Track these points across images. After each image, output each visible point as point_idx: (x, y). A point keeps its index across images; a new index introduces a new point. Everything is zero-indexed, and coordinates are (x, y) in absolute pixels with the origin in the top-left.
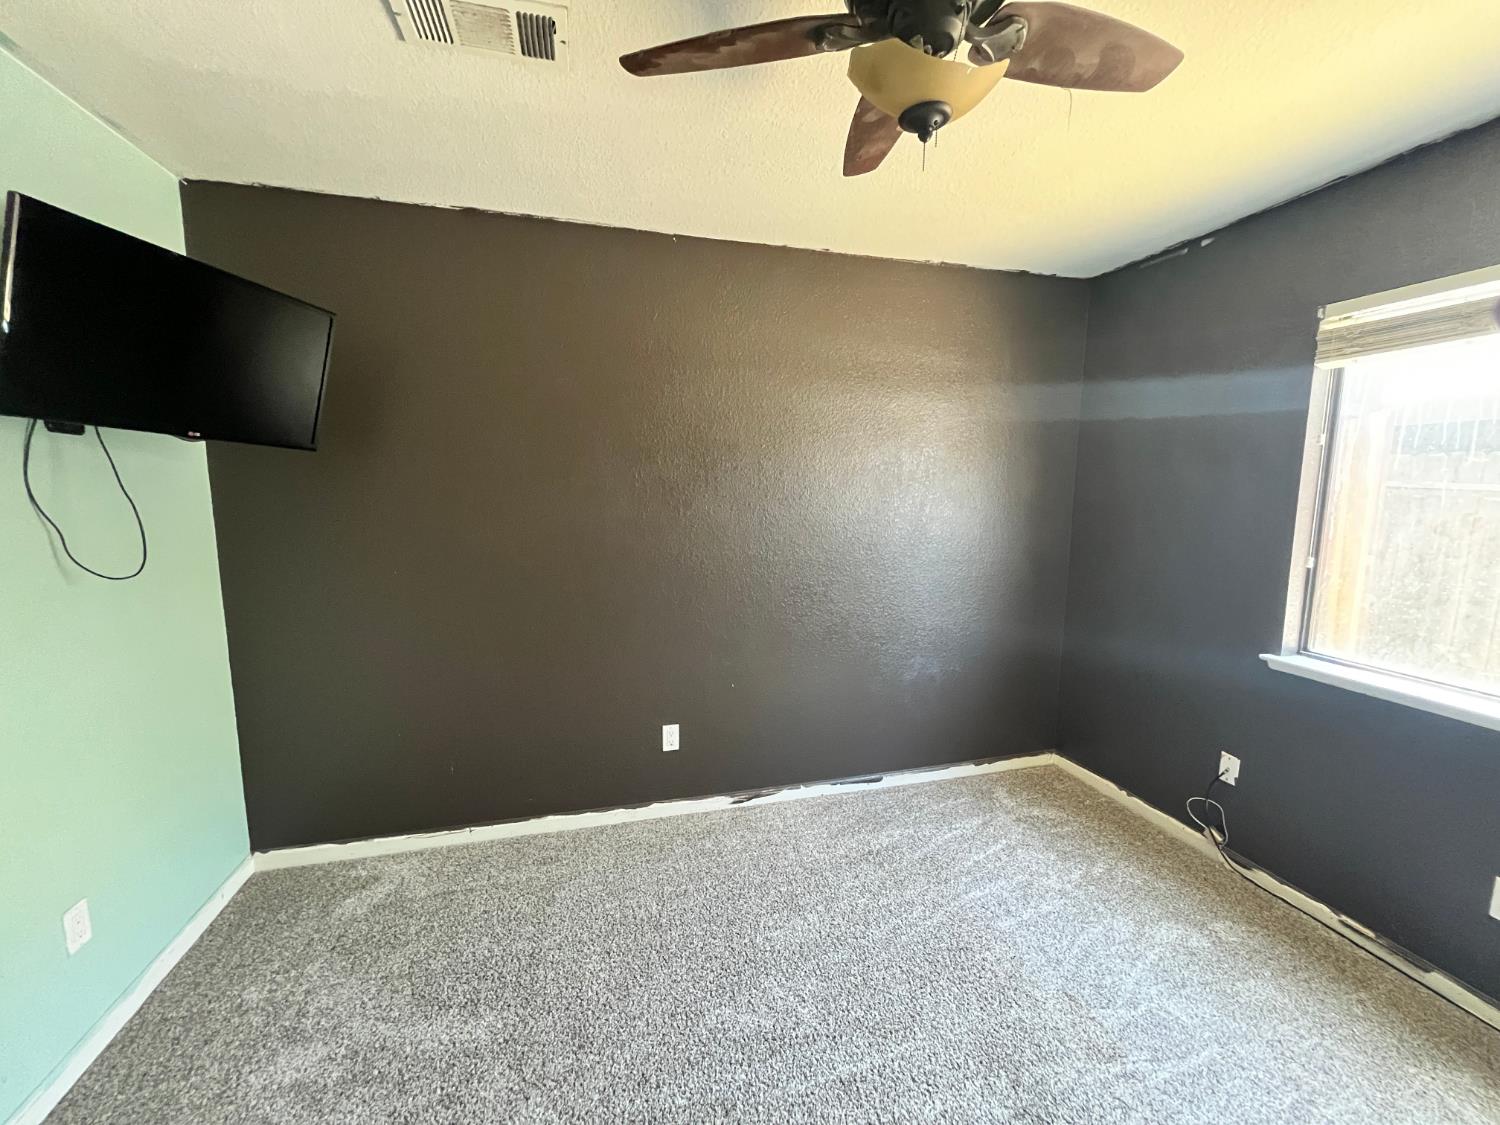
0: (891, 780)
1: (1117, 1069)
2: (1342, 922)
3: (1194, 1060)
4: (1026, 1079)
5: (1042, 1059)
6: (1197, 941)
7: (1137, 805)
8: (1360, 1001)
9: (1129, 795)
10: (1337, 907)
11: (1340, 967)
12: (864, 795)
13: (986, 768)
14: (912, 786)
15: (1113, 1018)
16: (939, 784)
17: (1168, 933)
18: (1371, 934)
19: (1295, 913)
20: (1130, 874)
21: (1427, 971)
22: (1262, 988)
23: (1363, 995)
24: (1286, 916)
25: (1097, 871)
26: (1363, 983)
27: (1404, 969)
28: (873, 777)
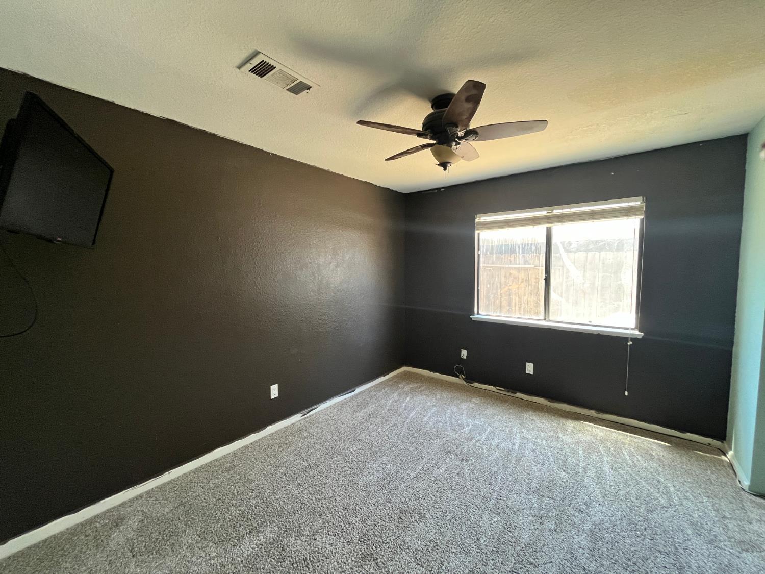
0: (358, 390)
1: (474, 441)
2: (497, 389)
3: (488, 431)
4: (459, 453)
5: (458, 446)
6: (472, 405)
7: (437, 375)
8: (508, 405)
9: (434, 373)
10: (495, 386)
11: (502, 400)
12: (352, 398)
13: (387, 377)
14: (366, 390)
15: (467, 430)
16: (375, 386)
17: (464, 406)
18: (503, 389)
19: (486, 391)
20: (446, 395)
21: (516, 393)
22: (490, 410)
23: (508, 404)
24: (485, 393)
25: (438, 397)
26: (506, 401)
27: (511, 395)
28: (351, 391)
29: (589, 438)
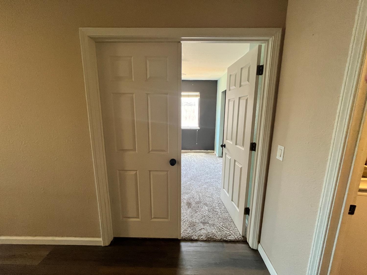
29: (190, 156)
